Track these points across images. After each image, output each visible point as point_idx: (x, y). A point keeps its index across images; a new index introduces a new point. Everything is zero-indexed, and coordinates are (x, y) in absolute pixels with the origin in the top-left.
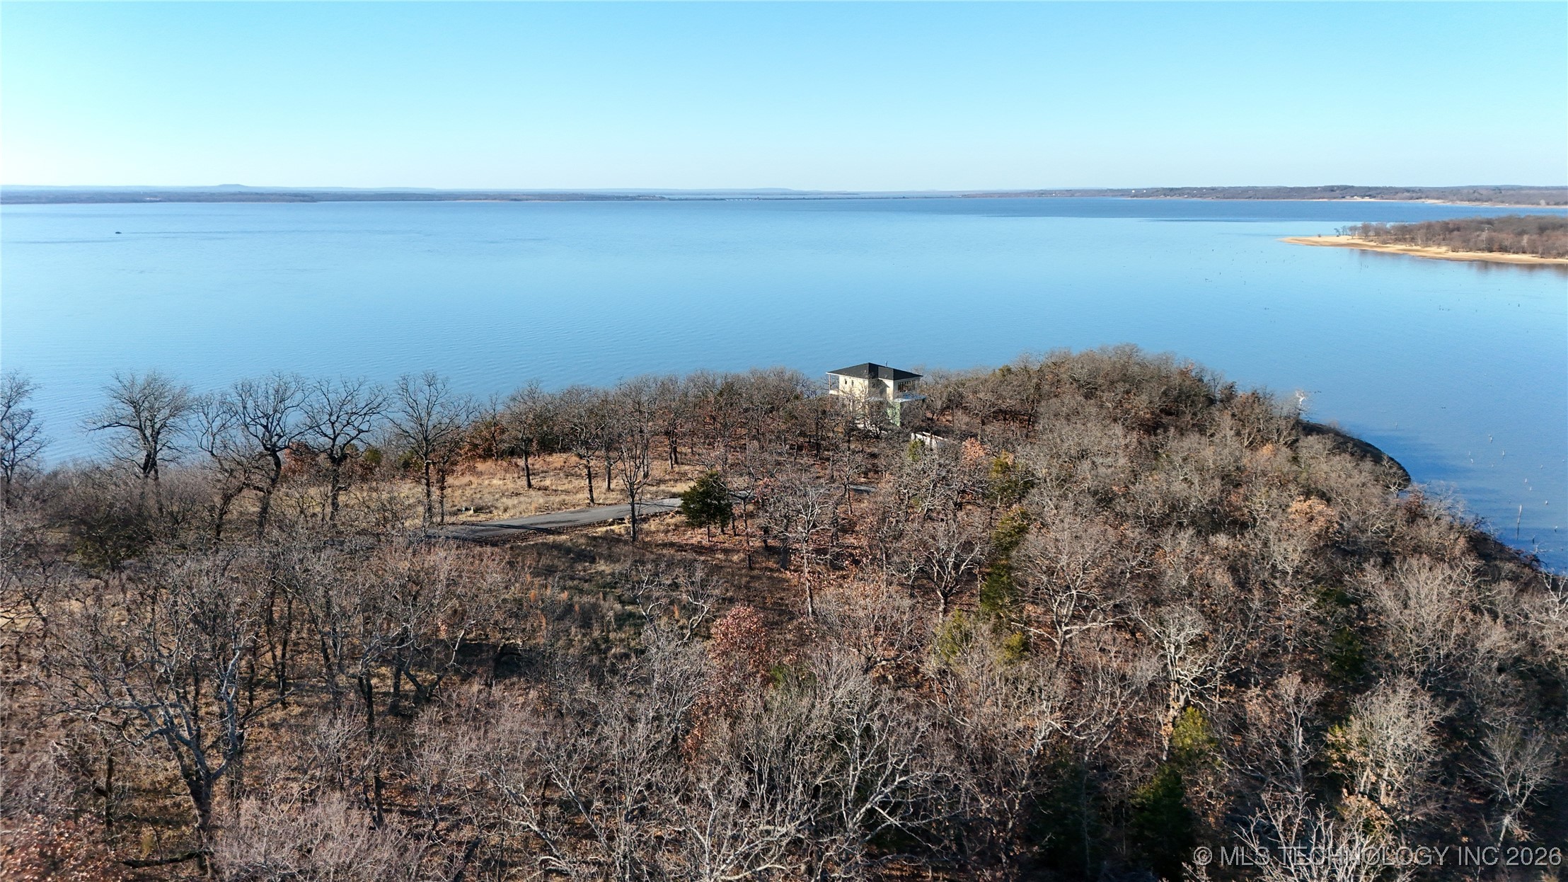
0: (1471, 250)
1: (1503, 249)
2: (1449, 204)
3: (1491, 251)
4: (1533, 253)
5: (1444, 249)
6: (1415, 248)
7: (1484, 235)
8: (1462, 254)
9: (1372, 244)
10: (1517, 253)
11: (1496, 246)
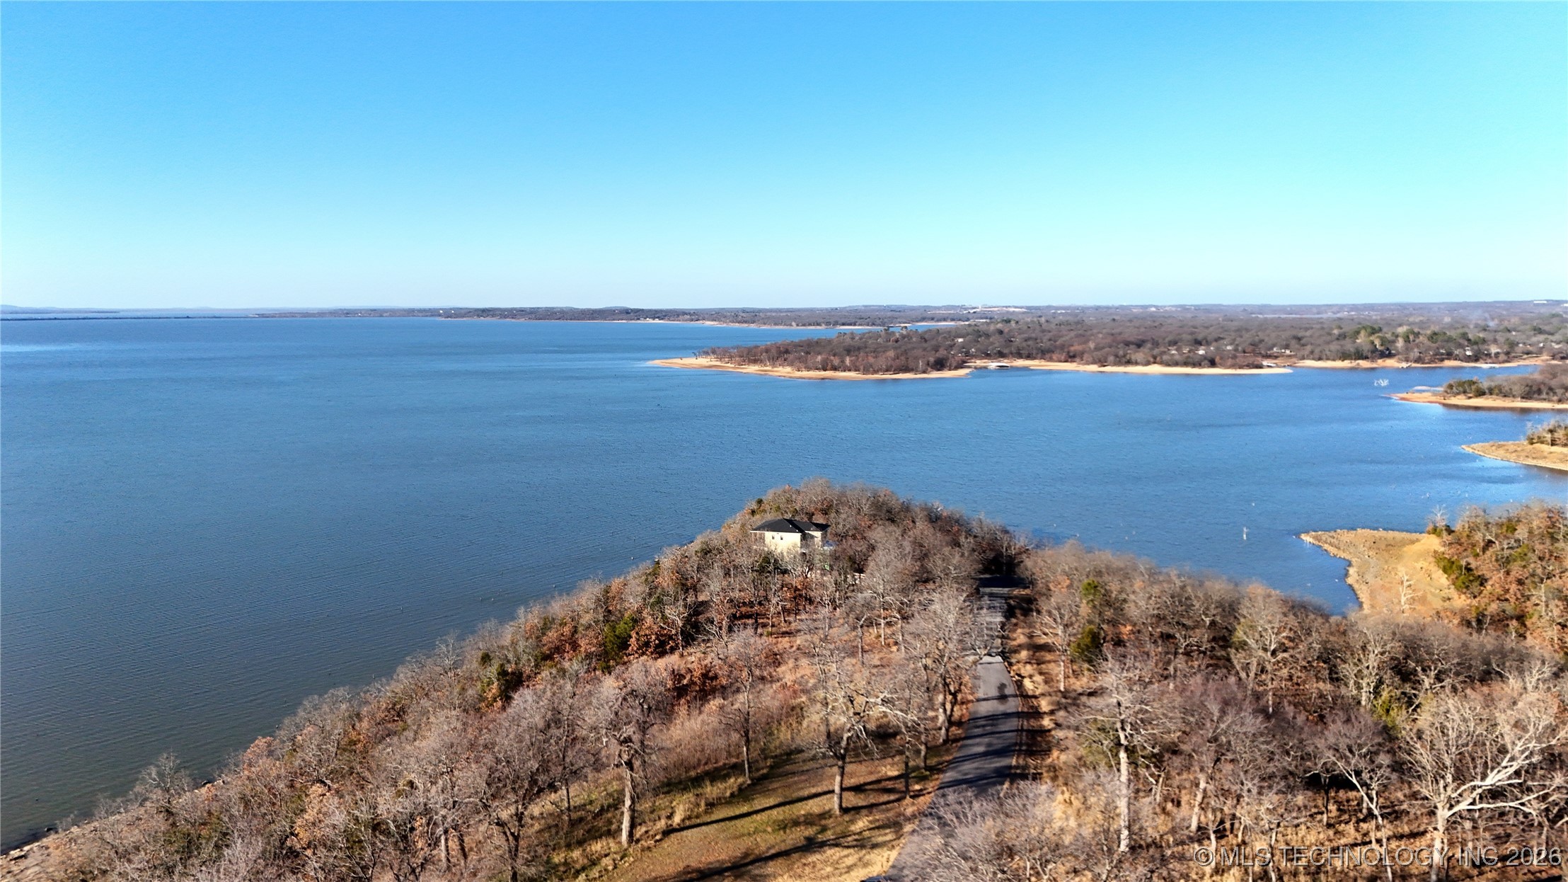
0: (809, 369)
1: (835, 369)
2: (725, 325)
3: (825, 370)
4: (856, 371)
5: (788, 369)
6: (765, 368)
7: (819, 358)
8: (805, 373)
9: (729, 365)
10: (845, 371)
11: (829, 367)
